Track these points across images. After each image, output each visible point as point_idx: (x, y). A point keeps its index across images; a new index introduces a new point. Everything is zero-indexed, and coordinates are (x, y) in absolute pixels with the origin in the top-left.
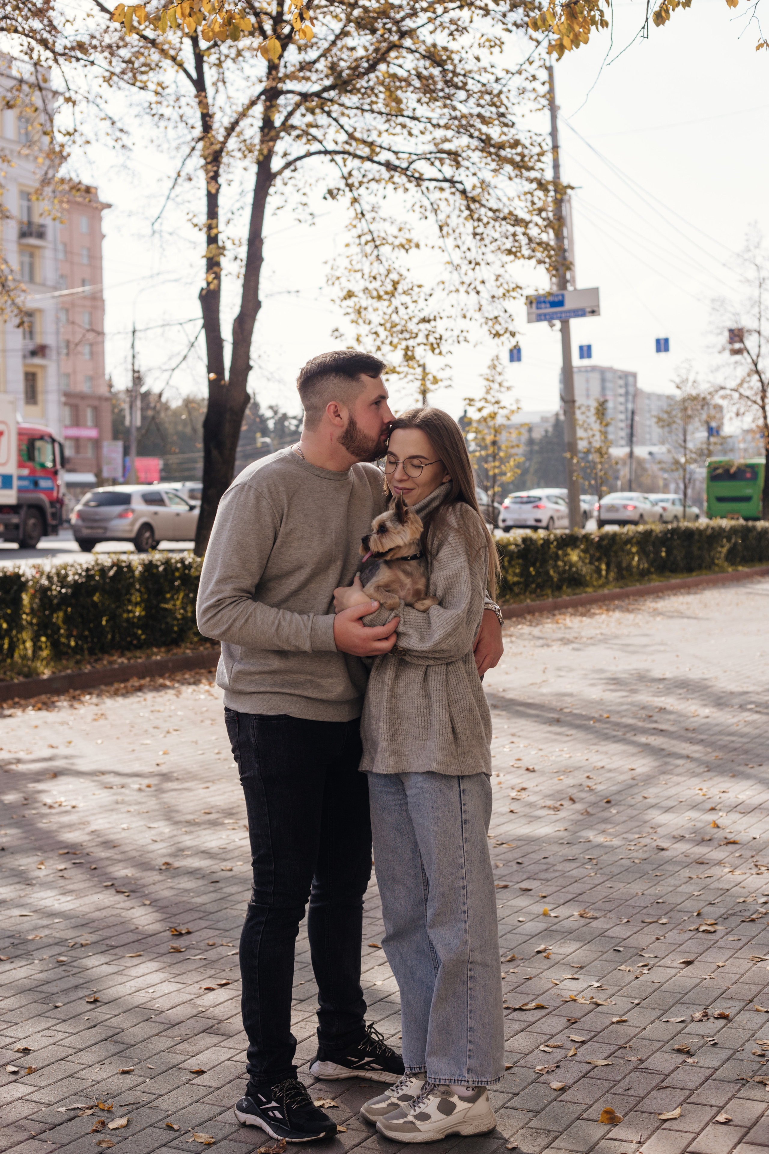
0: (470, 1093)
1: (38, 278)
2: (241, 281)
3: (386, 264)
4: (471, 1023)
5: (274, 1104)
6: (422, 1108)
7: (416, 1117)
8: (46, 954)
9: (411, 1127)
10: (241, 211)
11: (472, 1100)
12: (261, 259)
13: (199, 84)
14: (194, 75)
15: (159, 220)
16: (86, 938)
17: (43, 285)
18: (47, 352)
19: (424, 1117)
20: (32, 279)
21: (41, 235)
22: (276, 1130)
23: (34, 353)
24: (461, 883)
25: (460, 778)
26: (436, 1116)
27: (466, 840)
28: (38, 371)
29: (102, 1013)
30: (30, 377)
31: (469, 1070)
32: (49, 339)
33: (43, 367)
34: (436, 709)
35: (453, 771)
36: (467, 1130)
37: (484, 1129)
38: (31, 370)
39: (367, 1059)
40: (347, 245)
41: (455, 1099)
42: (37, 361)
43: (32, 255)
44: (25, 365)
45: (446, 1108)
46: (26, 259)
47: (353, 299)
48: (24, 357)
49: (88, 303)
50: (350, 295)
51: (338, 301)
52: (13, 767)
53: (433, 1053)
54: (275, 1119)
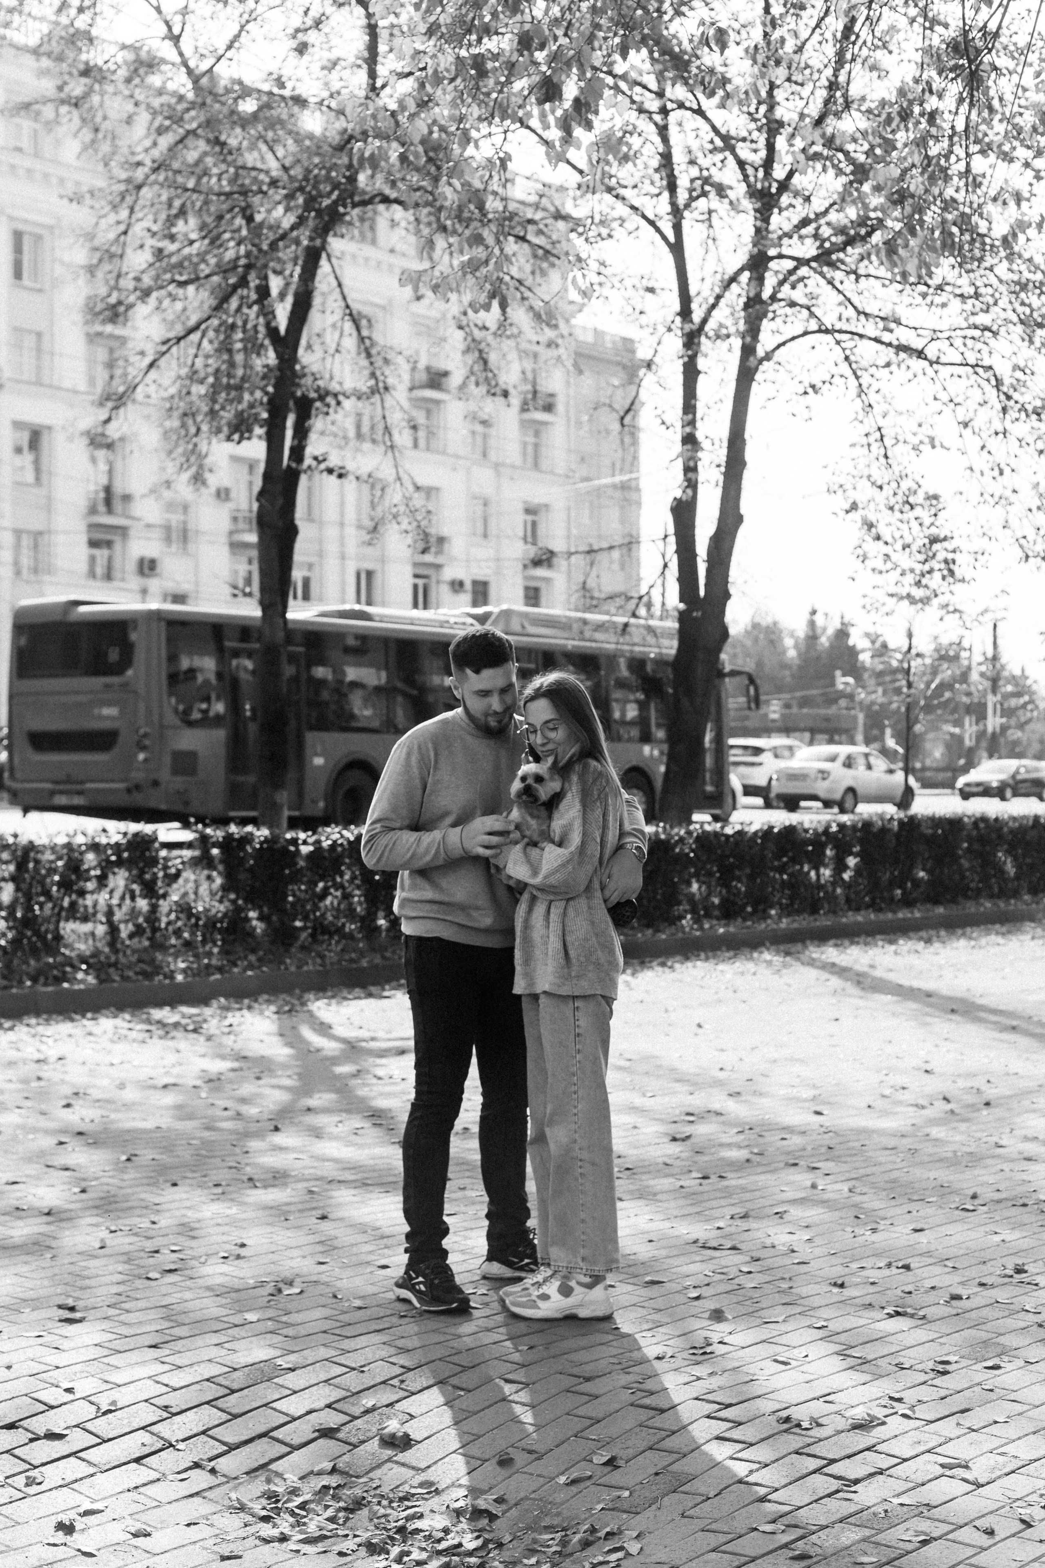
0: (588, 1280)
1: (544, 464)
2: (719, 491)
3: (896, 469)
4: (582, 1215)
5: (421, 1279)
6: (545, 1289)
7: (539, 1297)
8: (301, 1186)
9: (533, 1305)
10: (719, 405)
11: (590, 1286)
12: (743, 464)
13: (677, 249)
14: (672, 239)
15: (631, 413)
16: (348, 1176)
17: (552, 472)
18: (555, 560)
19: (545, 1297)
20: (536, 465)
21: (549, 408)
22: (420, 1300)
23: (537, 563)
24: (574, 1088)
25: (574, 998)
26: (555, 1296)
27: (579, 1051)
28: (542, 585)
29: (324, 1225)
30: (532, 594)
31: (583, 1259)
32: (558, 545)
33: (547, 580)
34: (552, 938)
35: (564, 991)
36: (583, 1313)
37: (599, 1313)
38: (533, 584)
39: (526, 1261)
40: (853, 445)
41: (573, 1284)
42: (540, 572)
43: (537, 434)
44: (526, 578)
45: (565, 1291)
46: (531, 439)
47: (860, 512)
48: (525, 567)
49: (618, 494)
50: (854, 507)
51: (842, 514)
52: (364, 1044)
53: (554, 1243)
54: (420, 1292)
